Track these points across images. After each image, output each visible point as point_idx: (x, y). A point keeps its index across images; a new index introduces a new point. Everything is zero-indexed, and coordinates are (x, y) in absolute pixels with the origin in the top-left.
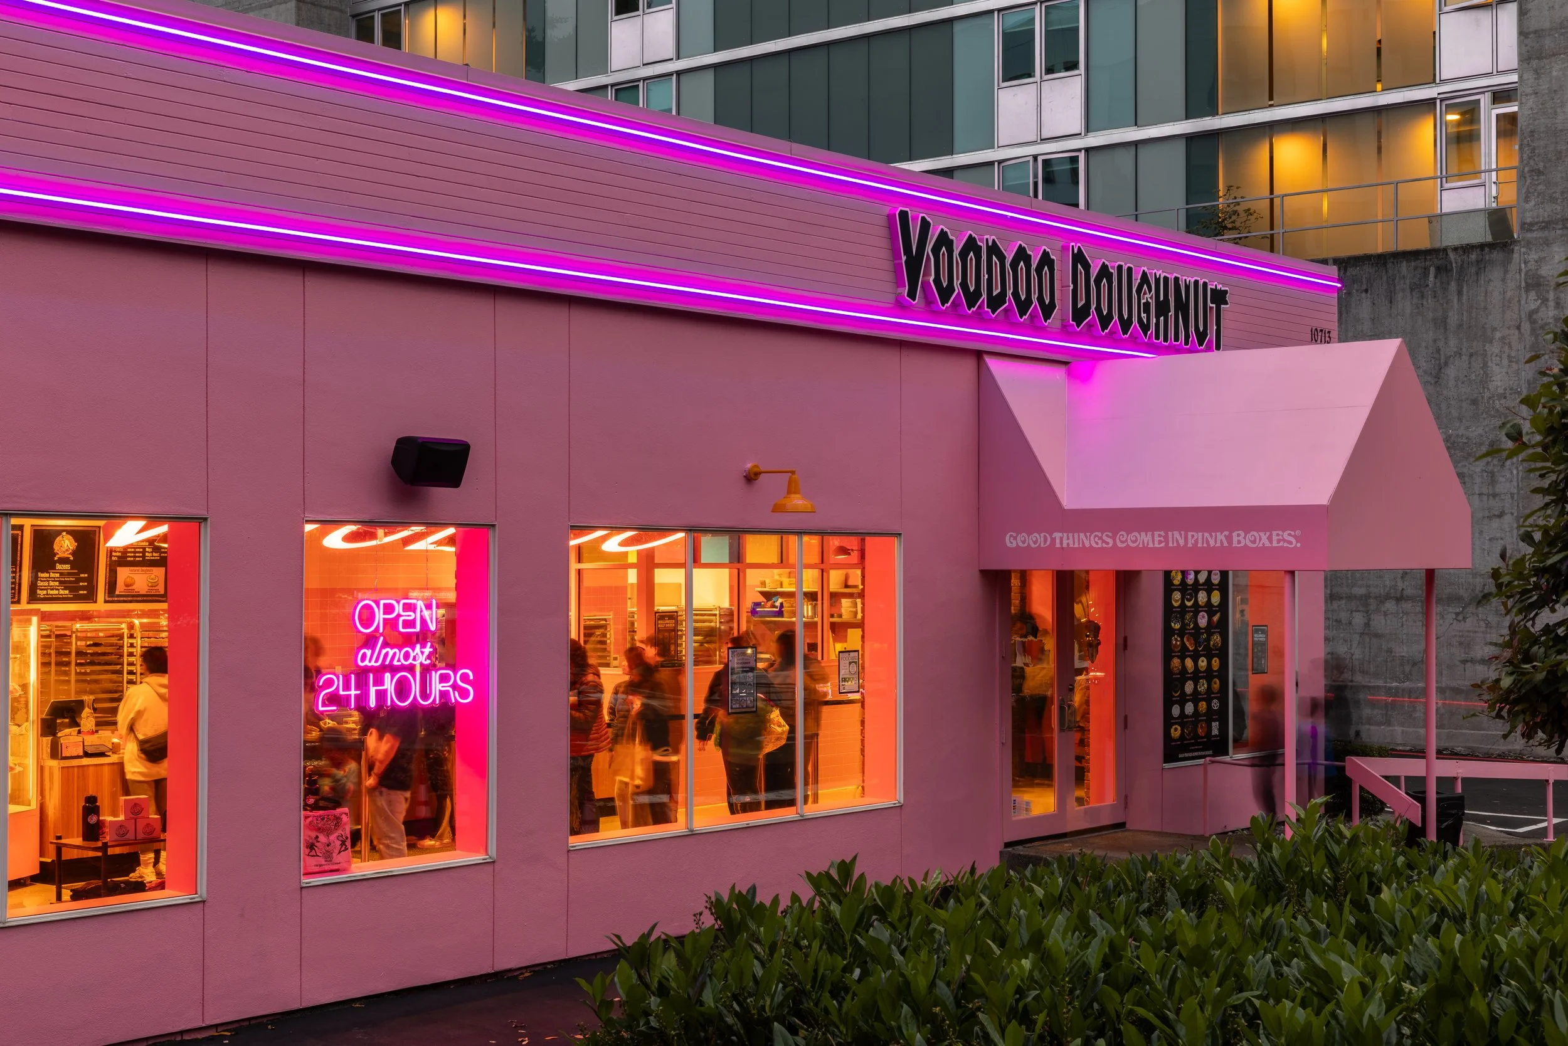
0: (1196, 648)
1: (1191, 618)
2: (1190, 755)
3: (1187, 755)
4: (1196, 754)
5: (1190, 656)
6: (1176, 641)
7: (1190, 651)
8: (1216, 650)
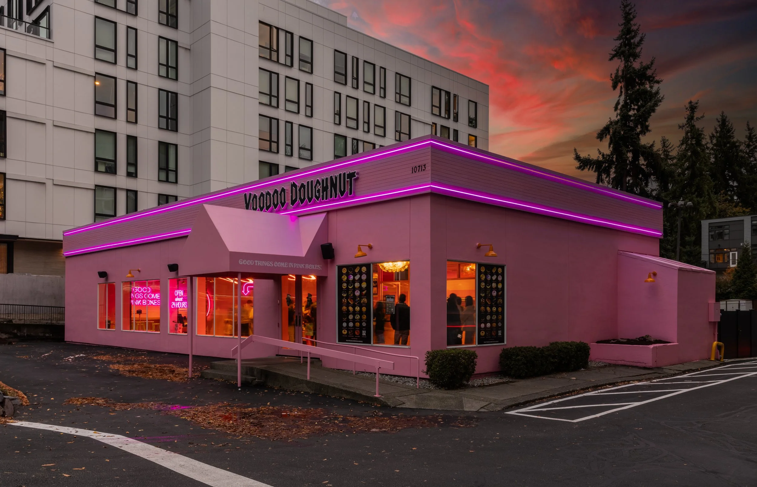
0: (354, 303)
1: (352, 292)
2: (352, 341)
3: (350, 341)
4: (355, 341)
5: (351, 306)
6: (345, 301)
7: (351, 304)
8: (364, 304)
